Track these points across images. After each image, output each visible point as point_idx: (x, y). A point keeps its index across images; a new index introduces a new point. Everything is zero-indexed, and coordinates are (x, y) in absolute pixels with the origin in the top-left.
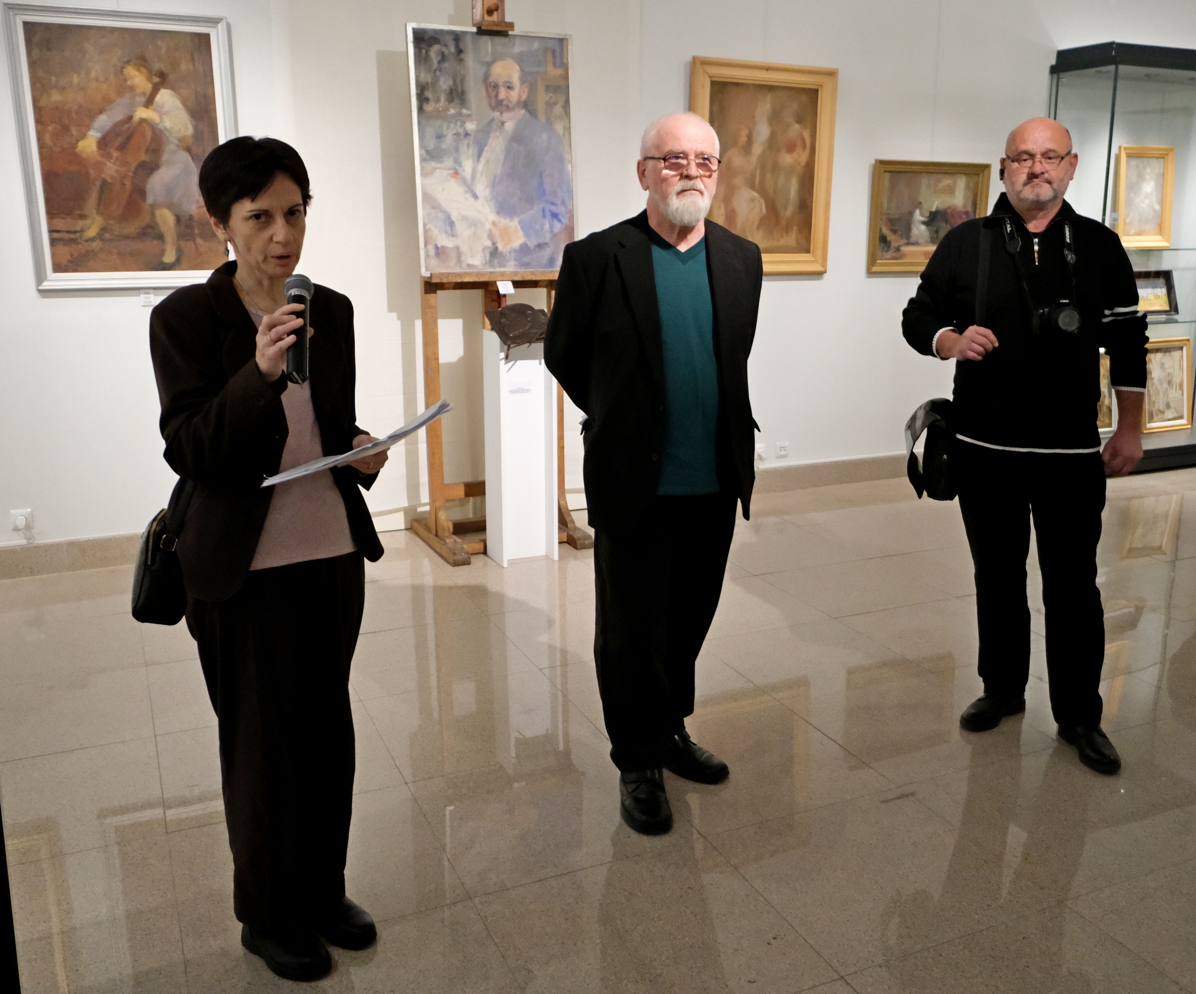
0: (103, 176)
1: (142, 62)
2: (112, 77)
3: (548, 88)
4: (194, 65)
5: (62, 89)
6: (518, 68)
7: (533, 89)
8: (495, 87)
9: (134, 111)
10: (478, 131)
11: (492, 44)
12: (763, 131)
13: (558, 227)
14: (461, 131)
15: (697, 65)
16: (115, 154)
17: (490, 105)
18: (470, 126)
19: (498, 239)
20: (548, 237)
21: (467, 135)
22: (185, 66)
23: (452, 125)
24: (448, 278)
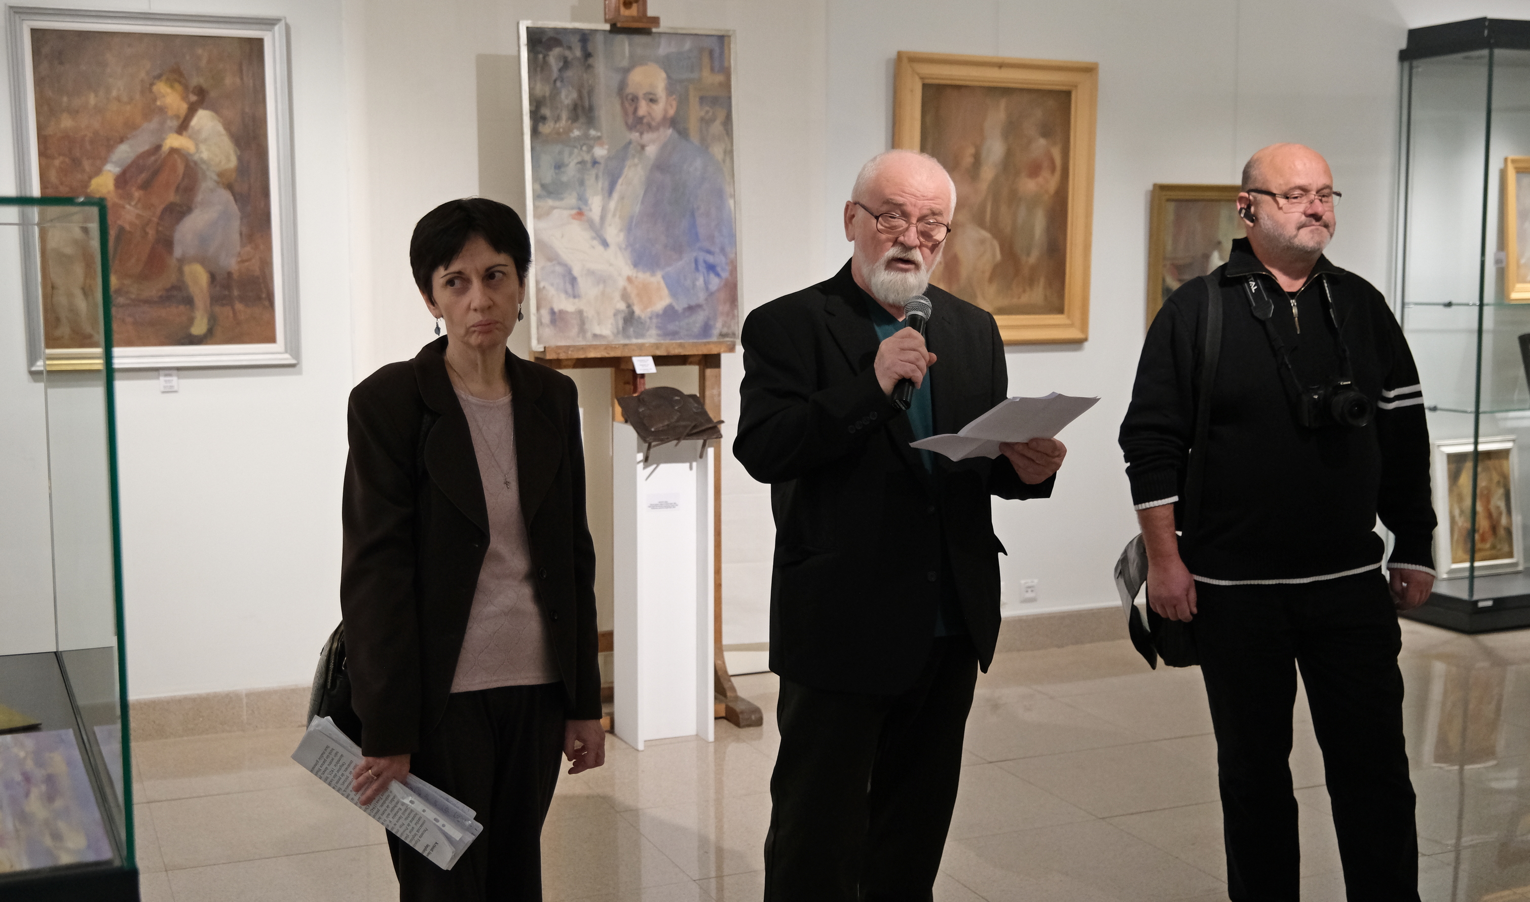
0: (120, 222)
1: (176, 76)
2: (138, 96)
3: (702, 99)
4: (242, 79)
5: (74, 113)
6: (664, 75)
7: (683, 101)
8: (633, 100)
9: (164, 139)
10: (609, 158)
11: (630, 45)
12: (995, 149)
13: (715, 283)
14: (587, 158)
15: (903, 62)
16: (137, 194)
17: (626, 124)
18: (600, 152)
19: (635, 300)
20: (701, 297)
21: (595, 163)
22: (230, 81)
23: (576, 151)
24: (568, 353)
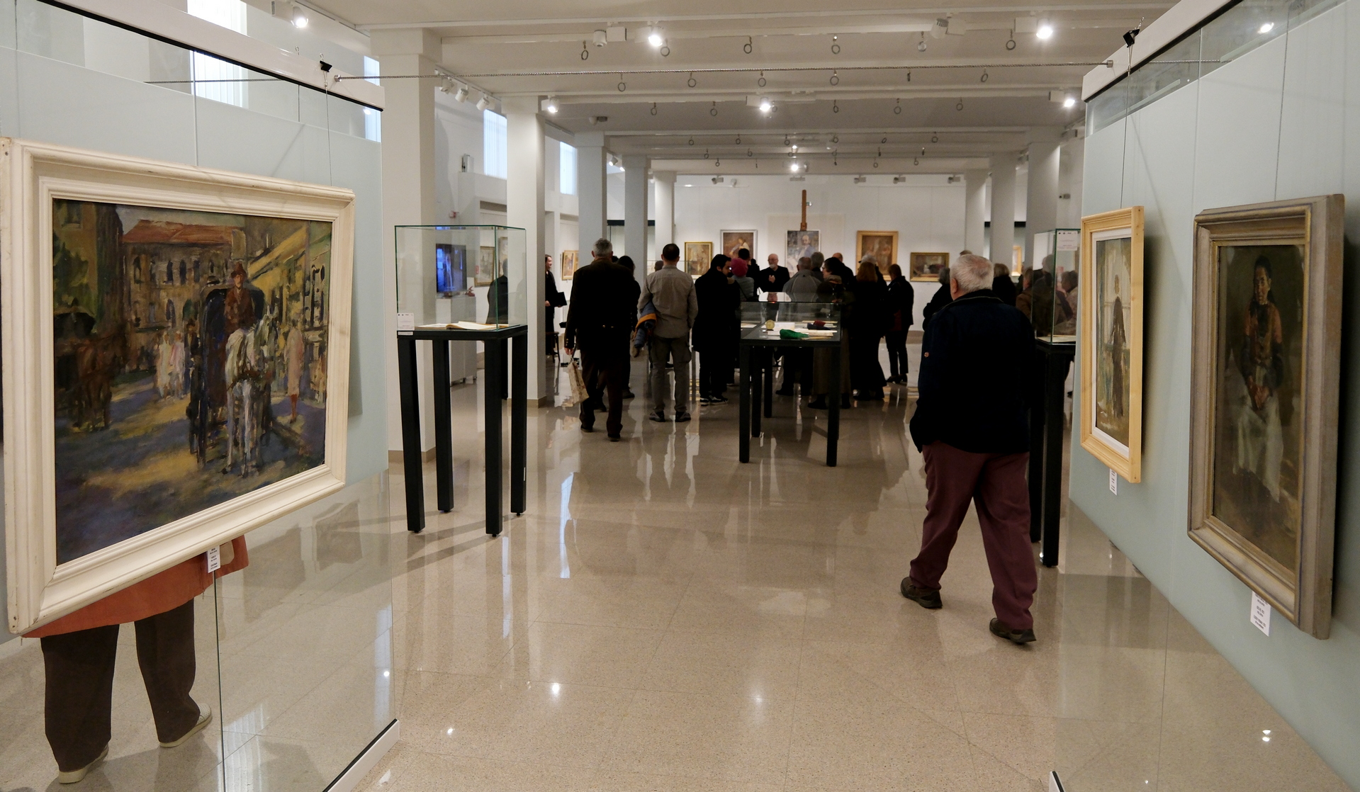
1: (741, 238)
6: (808, 237)
8: (803, 241)
9: (739, 247)
10: (799, 250)
12: (877, 246)
15: (859, 232)
17: (802, 244)
18: (798, 248)
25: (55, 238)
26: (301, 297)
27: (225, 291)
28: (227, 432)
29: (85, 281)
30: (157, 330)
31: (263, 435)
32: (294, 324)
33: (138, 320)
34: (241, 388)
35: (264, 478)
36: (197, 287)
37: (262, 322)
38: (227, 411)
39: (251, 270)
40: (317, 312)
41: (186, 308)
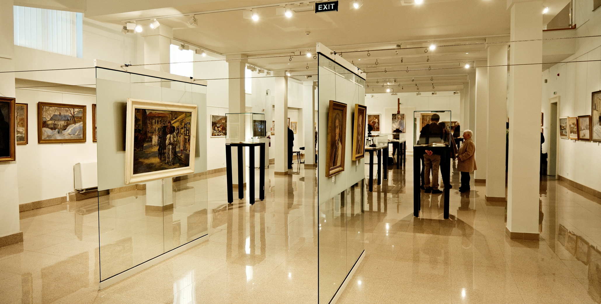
1: (375, 117)
15: (421, 114)
18: (396, 121)
25: (135, 115)
26: (184, 128)
27: (166, 126)
28: (166, 155)
29: (140, 123)
30: (152, 133)
31: (174, 157)
32: (182, 134)
33: (149, 131)
34: (169, 147)
35: (174, 167)
36: (161, 125)
37: (174, 133)
38: (166, 151)
39: (172, 122)
40: (188, 132)
41: (158, 129)
